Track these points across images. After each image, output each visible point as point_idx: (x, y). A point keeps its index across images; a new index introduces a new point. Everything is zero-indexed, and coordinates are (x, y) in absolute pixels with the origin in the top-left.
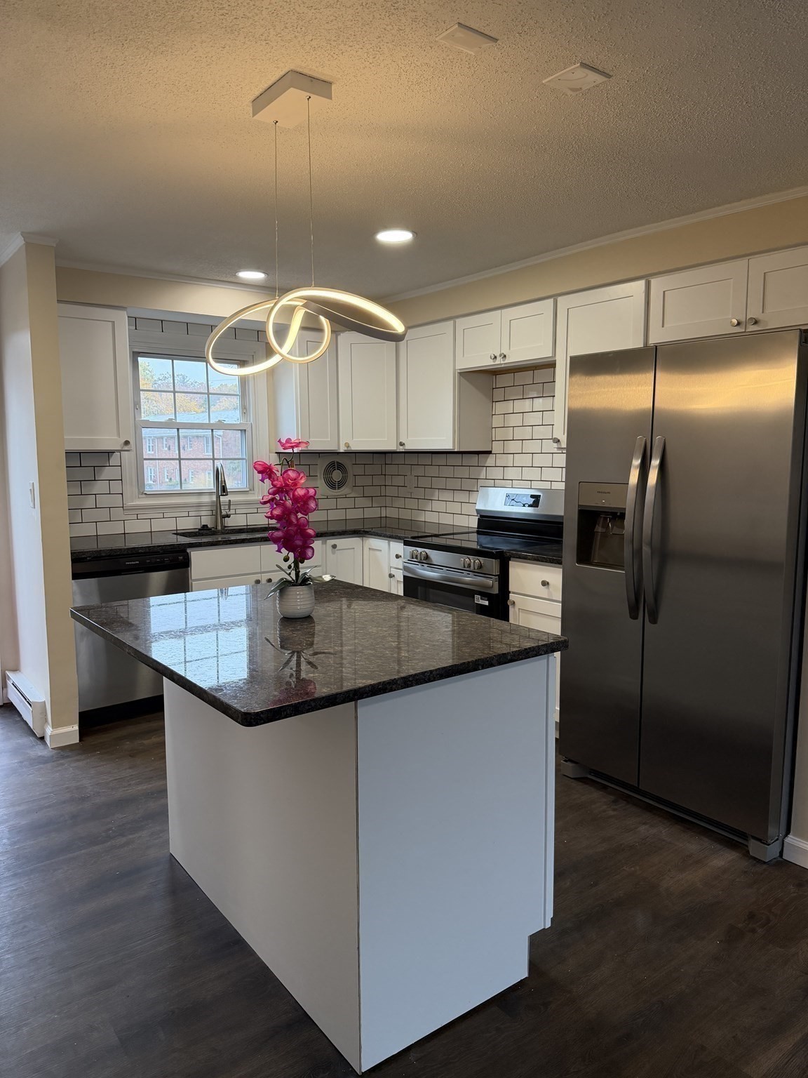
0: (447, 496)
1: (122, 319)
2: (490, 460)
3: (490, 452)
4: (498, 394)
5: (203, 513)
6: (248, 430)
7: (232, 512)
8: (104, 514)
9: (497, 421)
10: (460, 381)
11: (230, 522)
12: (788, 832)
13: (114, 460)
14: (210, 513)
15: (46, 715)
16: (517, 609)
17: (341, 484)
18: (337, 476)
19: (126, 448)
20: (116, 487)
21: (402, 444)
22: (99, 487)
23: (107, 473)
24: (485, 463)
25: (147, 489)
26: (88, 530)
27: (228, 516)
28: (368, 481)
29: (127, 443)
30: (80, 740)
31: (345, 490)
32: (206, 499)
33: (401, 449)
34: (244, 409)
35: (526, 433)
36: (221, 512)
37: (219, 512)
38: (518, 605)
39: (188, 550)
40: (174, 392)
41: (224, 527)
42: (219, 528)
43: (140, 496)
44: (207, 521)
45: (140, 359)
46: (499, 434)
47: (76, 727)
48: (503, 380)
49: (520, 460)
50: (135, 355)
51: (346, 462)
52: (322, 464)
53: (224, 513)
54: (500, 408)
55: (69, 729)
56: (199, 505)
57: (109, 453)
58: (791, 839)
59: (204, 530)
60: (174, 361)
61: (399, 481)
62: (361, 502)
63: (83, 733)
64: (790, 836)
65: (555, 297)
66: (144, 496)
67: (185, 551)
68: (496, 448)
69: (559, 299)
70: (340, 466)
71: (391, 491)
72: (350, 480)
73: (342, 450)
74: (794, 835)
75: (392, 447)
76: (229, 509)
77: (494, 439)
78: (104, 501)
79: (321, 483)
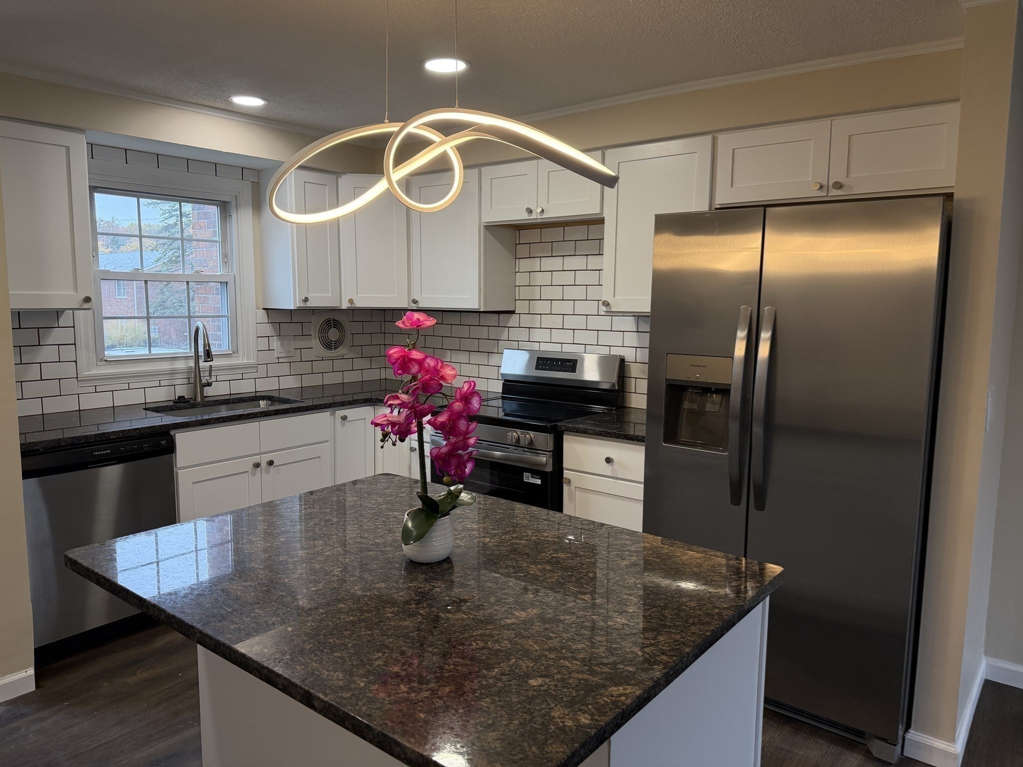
0: (462, 357)
1: (79, 144)
2: (513, 320)
3: (513, 312)
4: (522, 250)
5: (178, 382)
6: (231, 283)
7: (213, 379)
8: (52, 387)
9: (521, 279)
10: (485, 233)
11: (209, 392)
12: (908, 727)
13: (64, 320)
14: (186, 381)
16: (573, 487)
17: (338, 343)
18: (333, 334)
19: (86, 306)
20: (68, 353)
21: (415, 302)
22: (46, 353)
23: (56, 336)
24: (507, 324)
25: (109, 354)
26: (33, 408)
27: (209, 384)
28: (367, 340)
29: (87, 300)
30: (37, 687)
31: (341, 351)
32: (180, 365)
33: (413, 306)
34: (226, 258)
35: (556, 293)
36: (200, 380)
37: (197, 381)
38: (574, 483)
39: (172, 433)
40: (141, 237)
41: (203, 397)
42: (199, 399)
43: (99, 363)
44: (182, 391)
45: (96, 195)
46: (523, 293)
47: (31, 671)
48: (527, 236)
49: (547, 321)
50: (93, 188)
51: (344, 320)
52: (319, 320)
53: (204, 381)
54: (524, 265)
55: (22, 675)
56: (173, 373)
57: (58, 313)
58: (912, 735)
59: (180, 404)
60: (141, 199)
62: (360, 363)
63: (40, 676)
64: (911, 731)
65: (603, 149)
66: (104, 363)
67: (167, 435)
68: (520, 307)
69: (609, 152)
70: (336, 324)
72: (348, 340)
73: (344, 307)
74: (915, 730)
75: (403, 304)
76: (210, 376)
77: (517, 298)
78: (49, 371)
79: (315, 343)
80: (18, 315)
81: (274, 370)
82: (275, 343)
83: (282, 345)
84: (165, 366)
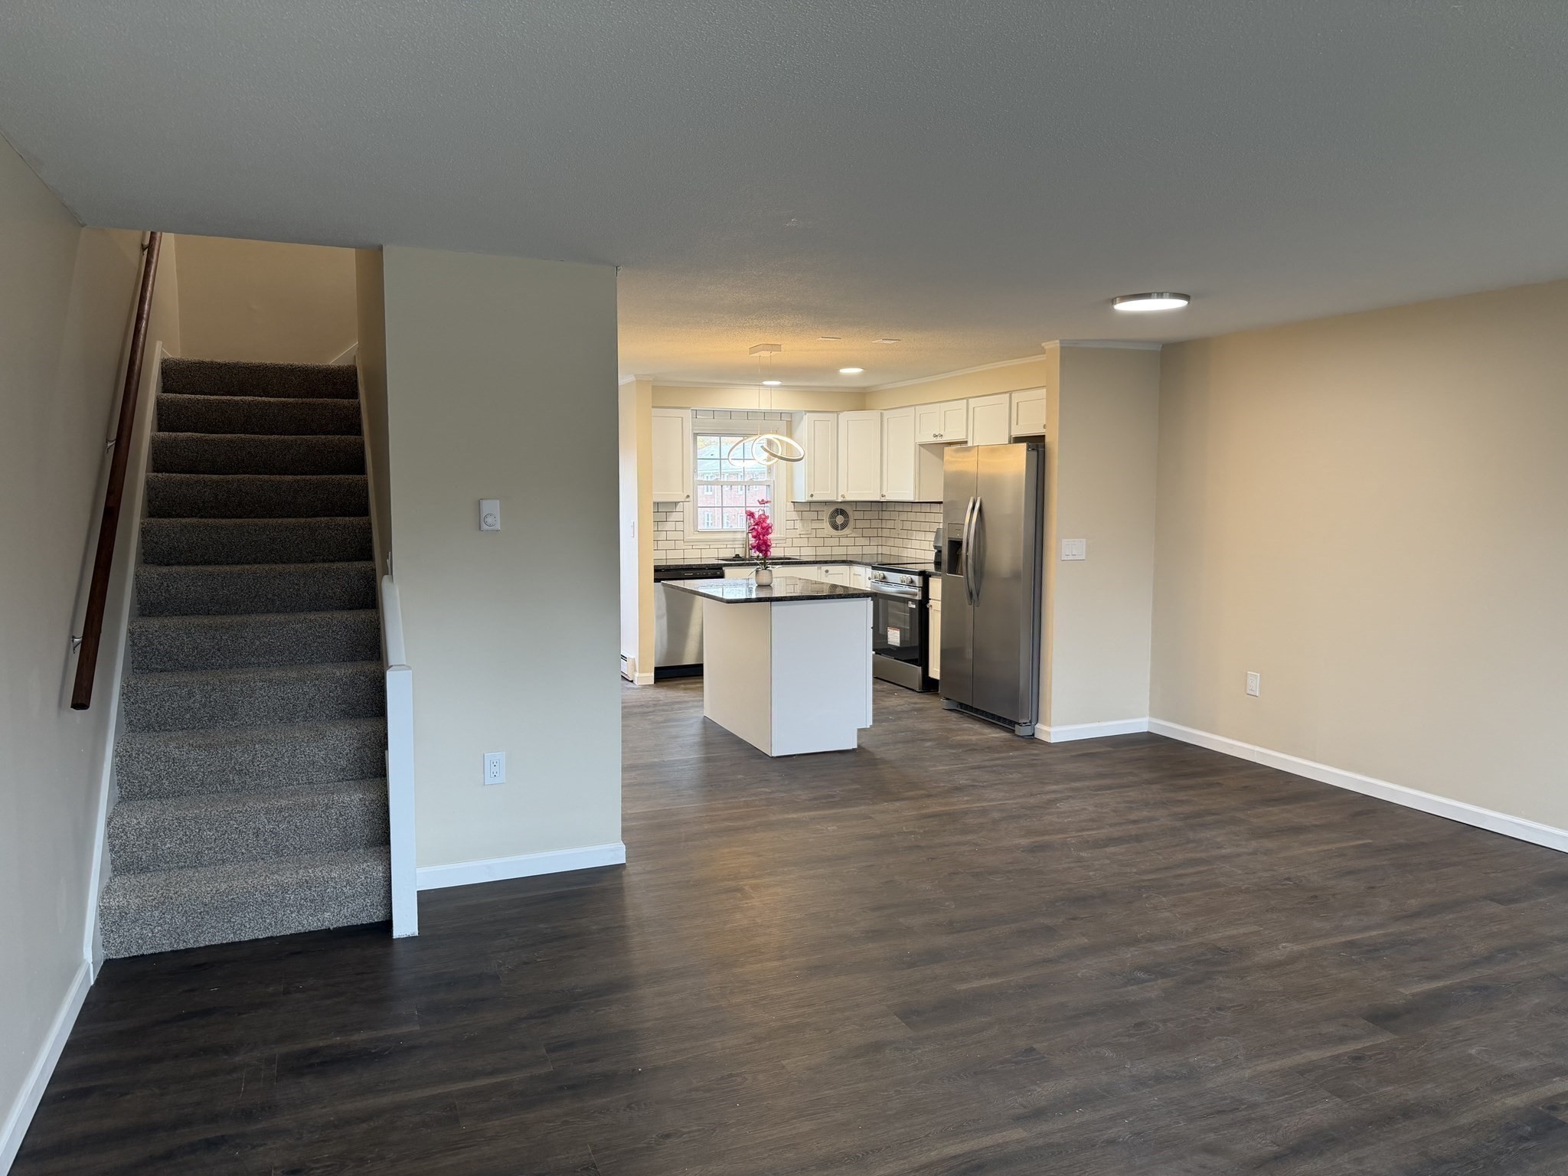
1: (688, 414)
5: (736, 546)
6: (772, 486)
8: (671, 545)
10: (917, 449)
12: (1037, 721)
13: (679, 508)
14: (742, 546)
15: (635, 667)
16: (932, 610)
17: (844, 526)
18: (840, 519)
19: (687, 500)
20: (680, 526)
21: (884, 496)
22: (669, 526)
23: (674, 517)
25: (701, 528)
26: (661, 555)
28: (867, 524)
29: (688, 496)
30: (655, 683)
31: (846, 531)
32: (739, 536)
33: (883, 500)
34: (769, 470)
37: (747, 546)
38: (934, 608)
39: (724, 569)
40: (720, 459)
42: (747, 557)
43: (695, 533)
45: (698, 437)
47: (653, 675)
50: (696, 435)
51: (847, 509)
52: (827, 509)
55: (648, 674)
56: (734, 540)
57: (676, 503)
59: (734, 558)
60: (722, 438)
61: (890, 524)
62: (861, 541)
63: (657, 678)
64: (1038, 724)
65: (967, 399)
66: (698, 532)
67: (721, 569)
69: (970, 400)
70: (842, 512)
71: (886, 533)
72: (851, 523)
73: (840, 500)
74: (1041, 724)
75: (877, 497)
78: (672, 535)
79: (826, 525)
80: (657, 504)
81: (797, 542)
82: (798, 524)
83: (803, 526)
84: (730, 536)
